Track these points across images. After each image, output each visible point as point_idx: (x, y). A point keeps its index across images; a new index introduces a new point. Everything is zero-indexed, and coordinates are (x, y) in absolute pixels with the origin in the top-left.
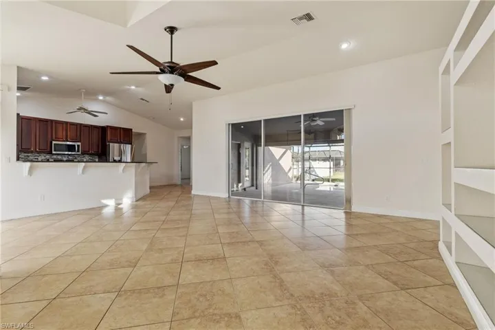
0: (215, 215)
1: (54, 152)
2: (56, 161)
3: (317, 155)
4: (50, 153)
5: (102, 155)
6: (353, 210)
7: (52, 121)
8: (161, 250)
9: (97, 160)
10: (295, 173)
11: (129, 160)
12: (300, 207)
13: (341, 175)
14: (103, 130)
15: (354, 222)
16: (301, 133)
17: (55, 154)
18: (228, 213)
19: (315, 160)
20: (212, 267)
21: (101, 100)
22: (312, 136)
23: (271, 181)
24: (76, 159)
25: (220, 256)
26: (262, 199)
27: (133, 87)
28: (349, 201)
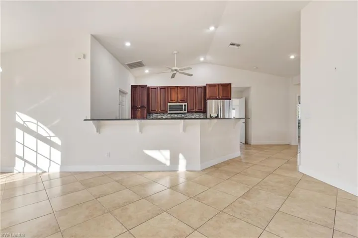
4: (167, 113)
7: (168, 87)
21: (202, 62)
27: (213, 28)
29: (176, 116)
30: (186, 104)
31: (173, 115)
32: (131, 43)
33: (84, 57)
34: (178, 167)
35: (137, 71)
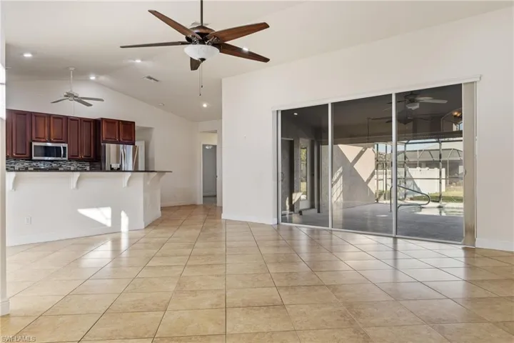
0: (262, 249)
1: (34, 158)
2: (37, 169)
3: (418, 158)
4: (30, 159)
5: (94, 160)
6: (478, 245)
7: (31, 114)
8: (194, 292)
9: (88, 168)
10: (381, 188)
11: (131, 168)
12: (391, 240)
13: (458, 191)
14: (97, 124)
15: (480, 263)
16: (391, 121)
17: (35, 161)
18: (278, 247)
19: (414, 165)
20: (267, 315)
21: (93, 81)
22: (410, 126)
23: (340, 200)
24: (60, 166)
25: (277, 303)
26: (330, 228)
27: (138, 61)
28: (471, 231)
30: (66, 145)
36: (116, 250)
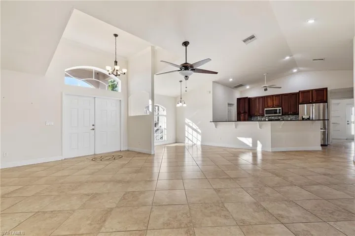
4: (263, 115)
7: (264, 97)
17: (268, 116)
21: (296, 72)
27: (288, 57)
29: (273, 118)
30: (281, 108)
31: (270, 117)
32: (233, 79)
33: (210, 92)
34: (256, 148)
35: (241, 89)
36: (255, 156)
